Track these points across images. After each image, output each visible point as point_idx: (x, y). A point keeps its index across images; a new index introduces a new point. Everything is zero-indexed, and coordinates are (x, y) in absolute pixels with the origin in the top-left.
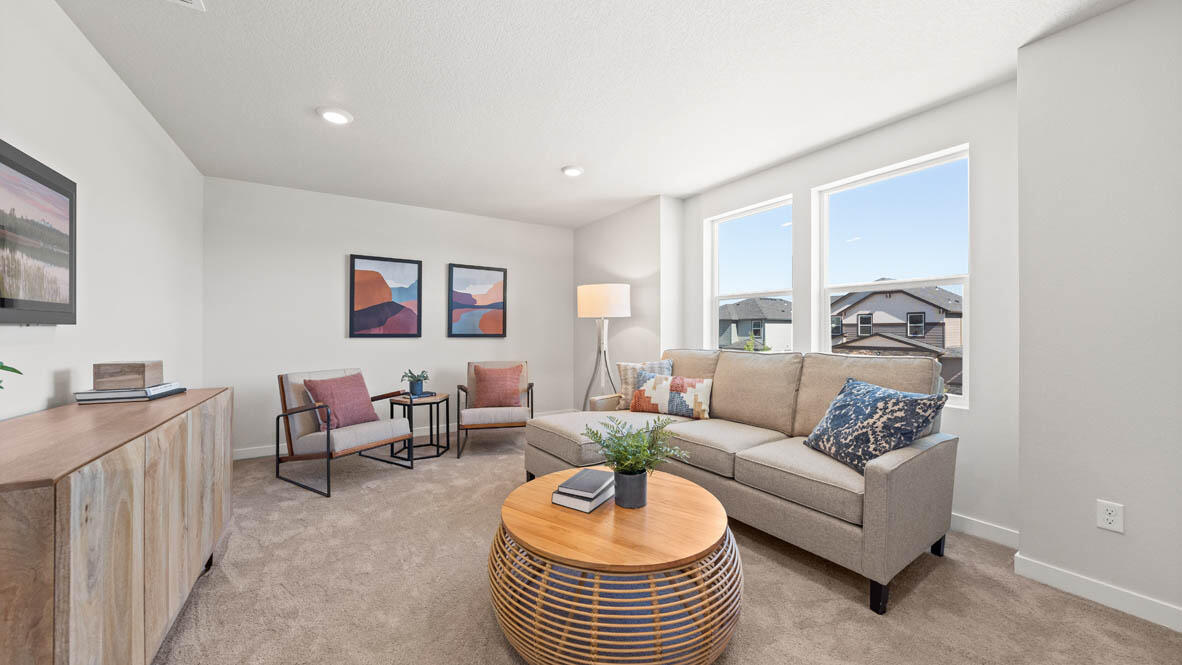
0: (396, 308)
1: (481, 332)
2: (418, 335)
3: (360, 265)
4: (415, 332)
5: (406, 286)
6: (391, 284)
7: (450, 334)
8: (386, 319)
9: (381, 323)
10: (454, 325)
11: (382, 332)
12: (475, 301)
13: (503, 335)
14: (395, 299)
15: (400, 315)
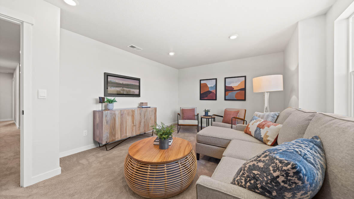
0: (210, 92)
1: (236, 99)
2: (216, 99)
3: (202, 82)
4: (215, 99)
5: (213, 86)
6: (209, 86)
7: (225, 100)
8: (208, 95)
9: (207, 96)
10: (226, 97)
11: (207, 99)
12: (234, 89)
13: (245, 100)
14: (210, 90)
15: (211, 94)
